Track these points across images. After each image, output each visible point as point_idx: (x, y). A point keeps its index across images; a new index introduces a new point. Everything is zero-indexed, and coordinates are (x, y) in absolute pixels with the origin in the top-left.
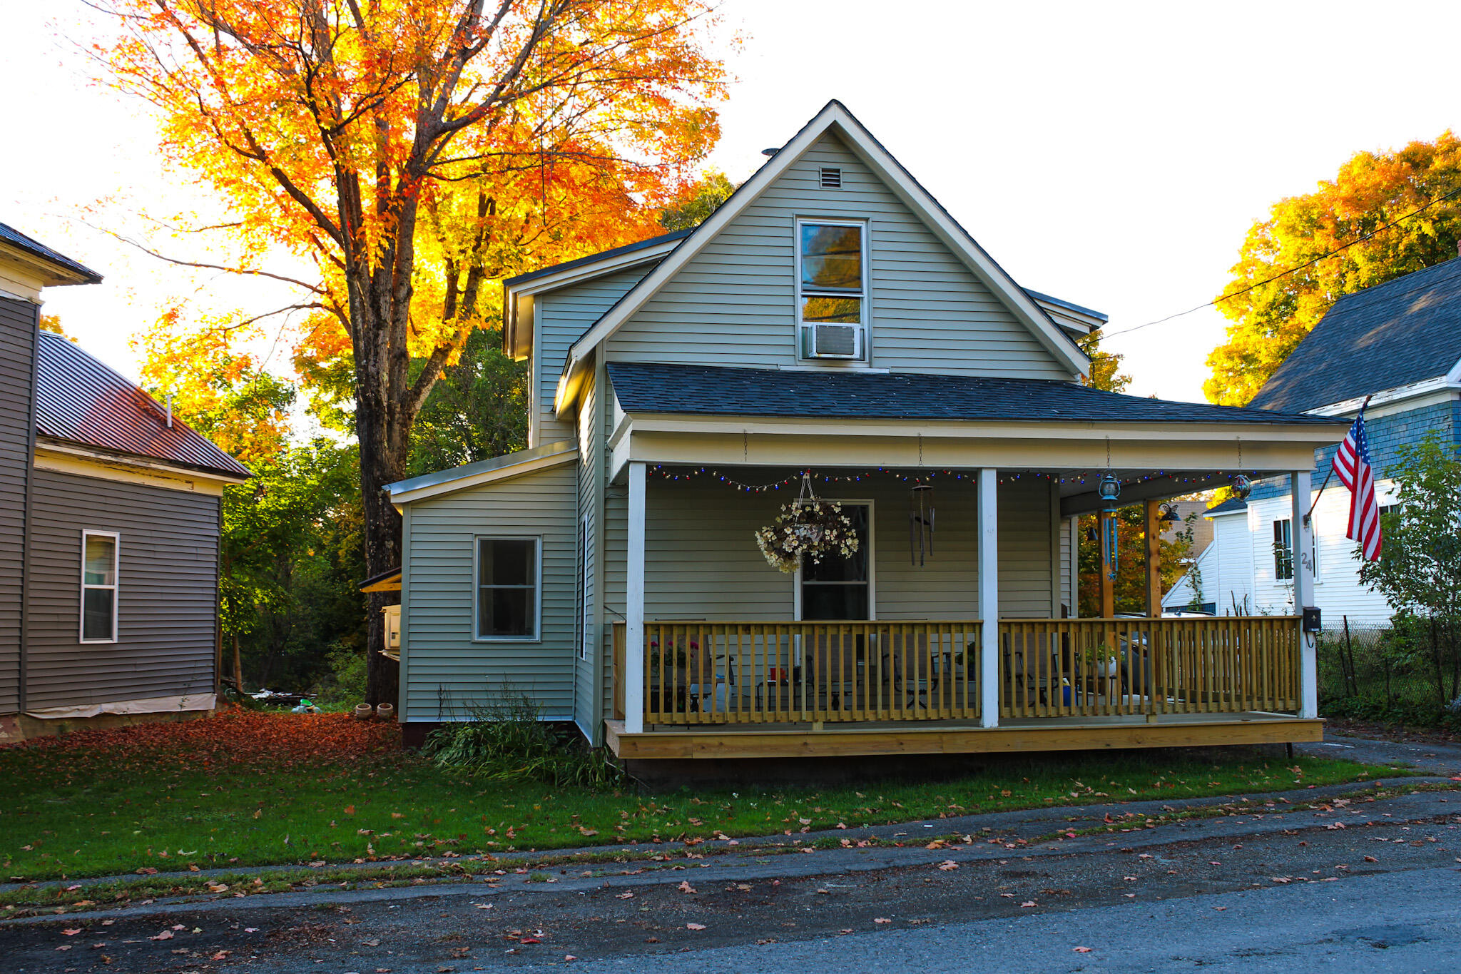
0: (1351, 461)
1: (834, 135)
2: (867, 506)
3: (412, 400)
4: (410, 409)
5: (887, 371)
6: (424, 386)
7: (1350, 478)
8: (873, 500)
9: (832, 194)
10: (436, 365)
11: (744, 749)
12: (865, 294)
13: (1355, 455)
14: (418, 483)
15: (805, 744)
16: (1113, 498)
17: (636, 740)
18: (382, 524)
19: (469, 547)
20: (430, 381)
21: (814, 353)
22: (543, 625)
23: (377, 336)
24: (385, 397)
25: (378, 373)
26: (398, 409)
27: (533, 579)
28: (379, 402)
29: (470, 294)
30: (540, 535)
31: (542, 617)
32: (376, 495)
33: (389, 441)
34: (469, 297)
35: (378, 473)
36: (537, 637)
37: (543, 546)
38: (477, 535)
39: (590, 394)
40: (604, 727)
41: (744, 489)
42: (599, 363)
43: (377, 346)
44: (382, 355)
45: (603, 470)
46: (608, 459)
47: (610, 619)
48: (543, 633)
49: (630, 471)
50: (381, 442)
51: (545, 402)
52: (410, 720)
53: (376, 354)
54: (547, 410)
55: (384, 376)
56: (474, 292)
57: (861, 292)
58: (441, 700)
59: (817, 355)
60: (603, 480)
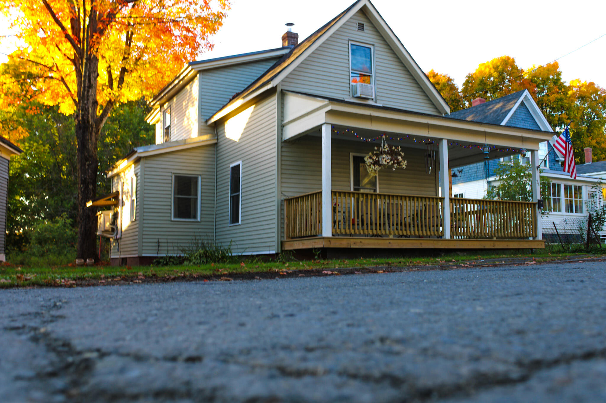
0: (564, 145)
1: (364, 11)
3: (99, 123)
4: (99, 127)
5: (382, 105)
6: (105, 117)
7: (564, 152)
9: (360, 33)
10: (109, 109)
11: (369, 244)
13: (565, 143)
14: (150, 148)
15: (390, 243)
16: (487, 152)
19: (170, 178)
20: (106, 115)
21: (358, 95)
22: (201, 214)
23: (88, 92)
24: (90, 120)
25: (88, 108)
26: (94, 126)
27: (196, 194)
28: (88, 121)
29: (122, 80)
30: (200, 175)
31: (201, 210)
32: (85, 164)
33: (91, 139)
34: (121, 80)
35: (87, 154)
36: (199, 219)
37: (201, 180)
38: (173, 173)
39: (252, 108)
40: (282, 244)
41: (363, 139)
42: (279, 89)
43: (88, 96)
44: (91, 101)
45: (280, 135)
46: (282, 130)
47: (283, 198)
48: (201, 218)
49: (324, 128)
50: (88, 140)
51: (203, 117)
52: (144, 255)
53: (88, 100)
54: (204, 121)
55: (90, 110)
56: (123, 79)
57: (372, 73)
58: (159, 246)
59: (360, 96)
60: (280, 139)
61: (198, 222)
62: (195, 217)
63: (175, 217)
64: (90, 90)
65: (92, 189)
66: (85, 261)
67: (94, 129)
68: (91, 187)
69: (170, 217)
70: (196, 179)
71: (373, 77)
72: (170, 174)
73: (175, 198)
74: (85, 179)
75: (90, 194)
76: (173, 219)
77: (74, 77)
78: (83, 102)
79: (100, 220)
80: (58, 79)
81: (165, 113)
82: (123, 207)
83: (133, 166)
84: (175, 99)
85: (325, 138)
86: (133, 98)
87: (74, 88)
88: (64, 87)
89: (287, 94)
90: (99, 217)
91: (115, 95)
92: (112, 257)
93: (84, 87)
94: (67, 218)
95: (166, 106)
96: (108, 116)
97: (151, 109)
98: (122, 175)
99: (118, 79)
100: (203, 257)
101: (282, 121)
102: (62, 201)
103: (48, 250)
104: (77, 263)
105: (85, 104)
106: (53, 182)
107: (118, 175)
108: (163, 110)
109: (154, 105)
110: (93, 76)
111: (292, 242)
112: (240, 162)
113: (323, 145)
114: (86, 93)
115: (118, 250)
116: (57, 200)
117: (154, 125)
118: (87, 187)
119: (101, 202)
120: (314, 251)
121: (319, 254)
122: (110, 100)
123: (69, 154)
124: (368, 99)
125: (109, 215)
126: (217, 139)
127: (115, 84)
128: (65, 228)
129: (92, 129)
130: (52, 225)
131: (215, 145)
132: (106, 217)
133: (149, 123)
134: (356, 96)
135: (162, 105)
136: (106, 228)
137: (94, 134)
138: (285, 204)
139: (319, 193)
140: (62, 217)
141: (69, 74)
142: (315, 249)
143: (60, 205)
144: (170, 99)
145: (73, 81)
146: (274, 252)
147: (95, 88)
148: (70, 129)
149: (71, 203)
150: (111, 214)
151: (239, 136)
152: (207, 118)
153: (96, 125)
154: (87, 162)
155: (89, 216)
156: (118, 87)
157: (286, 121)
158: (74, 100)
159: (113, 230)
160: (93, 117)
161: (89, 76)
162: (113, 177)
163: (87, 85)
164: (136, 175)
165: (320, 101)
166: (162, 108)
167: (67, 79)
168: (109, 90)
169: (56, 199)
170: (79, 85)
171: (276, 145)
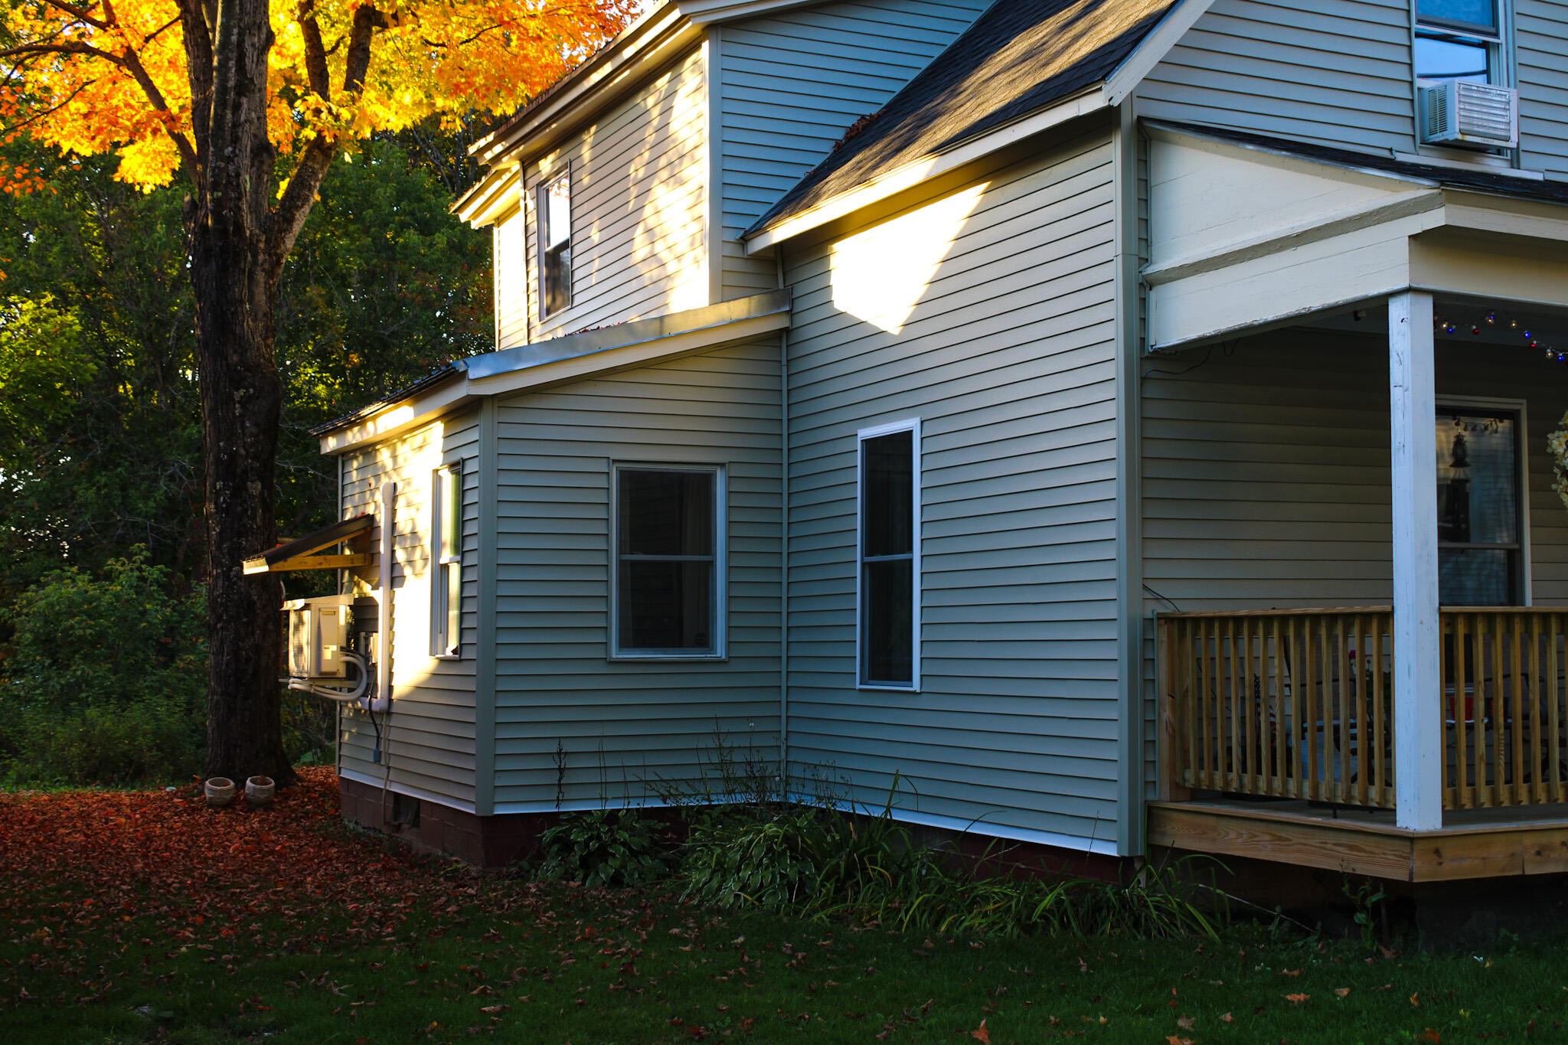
2: (1518, 411)
3: (280, 231)
4: (279, 246)
5: (1539, 177)
6: (298, 208)
8: (1524, 401)
12: (1502, 40)
17: (1439, 844)
18: (242, 452)
19: (602, 482)
20: (306, 199)
21: (1453, 133)
22: (729, 628)
23: (237, 107)
24: (248, 220)
25: (238, 175)
26: (262, 245)
27: (708, 547)
28: (239, 228)
29: (360, 54)
30: (722, 465)
31: (730, 613)
32: (231, 398)
33: (251, 301)
34: (359, 59)
35: (235, 358)
36: (720, 652)
37: (728, 485)
38: (615, 461)
39: (972, 197)
40: (1151, 817)
41: (1555, 354)
42: (1127, 119)
43: (236, 125)
44: (247, 142)
45: (1136, 323)
46: (1144, 302)
47: (1153, 608)
48: (729, 643)
49: (1397, 310)
50: (242, 302)
51: (730, 221)
52: (500, 811)
53: (236, 140)
54: (733, 236)
55: (247, 182)
56: (367, 51)
57: (1496, 35)
58: (561, 770)
59: (1460, 137)
60: (1136, 342)
61: (719, 662)
62: (704, 640)
63: (623, 644)
64: (244, 100)
65: (261, 493)
66: (240, 784)
67: (261, 257)
68: (255, 488)
69: (606, 644)
70: (705, 482)
71: (1503, 49)
72: (602, 467)
73: (622, 564)
74: (233, 456)
75: (254, 518)
76: (615, 654)
77: (174, 43)
78: (219, 151)
79: (300, 638)
80: (109, 56)
81: (542, 190)
82: (398, 591)
83: (439, 428)
84: (589, 138)
85: (1407, 361)
86: (395, 121)
87: (177, 91)
88: (137, 86)
89: (1165, 140)
90: (293, 618)
91: (337, 118)
92: (344, 774)
93: (223, 90)
94: (151, 562)
95: (546, 165)
96: (312, 201)
97: (484, 170)
98: (384, 456)
99: (343, 51)
100: (782, 854)
101: (1146, 261)
102: (123, 489)
103: (84, 682)
104: (208, 794)
105: (229, 160)
106: (91, 421)
107: (367, 450)
108: (532, 182)
109: (497, 159)
110: (253, 45)
111: (1212, 821)
112: (909, 423)
113: (1396, 394)
114: (229, 116)
115: (377, 759)
116: (106, 485)
117: (487, 231)
118: (238, 491)
119: (304, 562)
120: (1346, 888)
121: (1376, 906)
122: (320, 137)
123: (147, 317)
124: (1480, 150)
125: (335, 613)
126: (791, 313)
127: (337, 74)
128: (141, 599)
129: (255, 256)
130: (93, 590)
131: (781, 338)
132: (324, 620)
133: (468, 223)
134: (1438, 137)
135: (529, 162)
136: (325, 668)
137: (261, 277)
138: (1162, 635)
139: (1367, 617)
140: (129, 557)
141: (153, 36)
142: (1357, 880)
143: (118, 501)
144: (569, 137)
145: (172, 63)
146: (1111, 850)
147: (262, 90)
148: (149, 228)
149: (159, 495)
150: (342, 606)
151: (905, 312)
152: (748, 224)
153: (267, 242)
154: (237, 390)
155: (251, 604)
156: (349, 86)
157: (1162, 264)
158: (180, 140)
159: (352, 671)
160: (256, 208)
161: (240, 44)
162: (345, 455)
163: (231, 83)
164: (457, 467)
165: (1375, 183)
166: (531, 172)
167: (147, 57)
168: (314, 99)
169: (103, 480)
170: (200, 76)
171: (1115, 370)
